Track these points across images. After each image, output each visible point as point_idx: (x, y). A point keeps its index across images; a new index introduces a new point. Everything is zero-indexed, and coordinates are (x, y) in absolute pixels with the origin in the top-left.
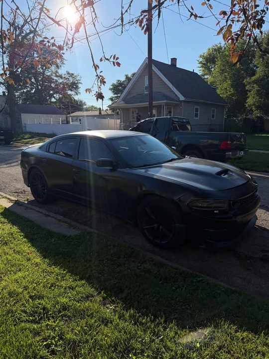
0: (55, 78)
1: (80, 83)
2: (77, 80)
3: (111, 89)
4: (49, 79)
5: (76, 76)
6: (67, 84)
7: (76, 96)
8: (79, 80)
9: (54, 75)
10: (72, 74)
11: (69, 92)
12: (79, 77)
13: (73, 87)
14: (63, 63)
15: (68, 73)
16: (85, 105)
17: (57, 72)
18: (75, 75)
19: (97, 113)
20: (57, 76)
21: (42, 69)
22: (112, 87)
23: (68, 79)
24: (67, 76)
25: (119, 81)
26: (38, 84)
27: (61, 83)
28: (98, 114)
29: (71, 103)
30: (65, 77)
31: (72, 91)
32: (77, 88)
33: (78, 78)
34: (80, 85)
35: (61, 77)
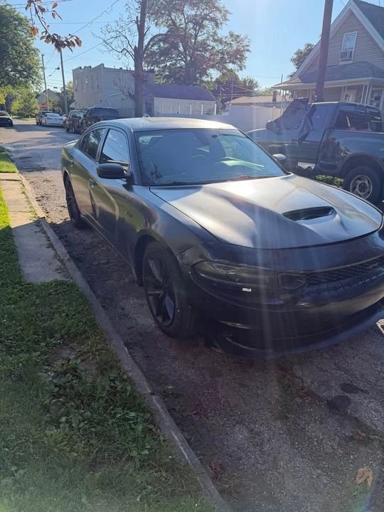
0: (212, 44)
1: (248, 50)
2: (243, 47)
3: (293, 60)
4: (204, 45)
5: (242, 40)
6: (228, 53)
7: (240, 71)
8: (247, 46)
9: (211, 38)
10: (238, 36)
11: (230, 66)
12: (247, 40)
13: (237, 58)
14: (226, 19)
15: (232, 35)
16: (257, 86)
17: (215, 33)
18: (242, 37)
19: (270, 99)
20: (215, 40)
21: (195, 29)
22: (295, 56)
23: (231, 44)
24: (229, 40)
25: (309, 45)
26: (186, 54)
27: (218, 52)
28: (271, 101)
29: (235, 83)
30: (226, 42)
31: (234, 63)
32: (242, 58)
33: (245, 43)
34: (246, 54)
35: (220, 41)
